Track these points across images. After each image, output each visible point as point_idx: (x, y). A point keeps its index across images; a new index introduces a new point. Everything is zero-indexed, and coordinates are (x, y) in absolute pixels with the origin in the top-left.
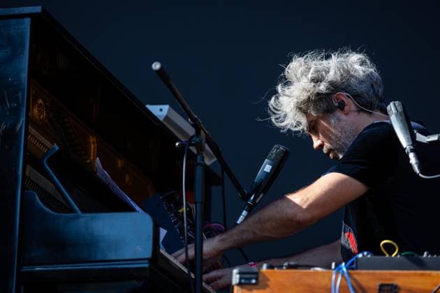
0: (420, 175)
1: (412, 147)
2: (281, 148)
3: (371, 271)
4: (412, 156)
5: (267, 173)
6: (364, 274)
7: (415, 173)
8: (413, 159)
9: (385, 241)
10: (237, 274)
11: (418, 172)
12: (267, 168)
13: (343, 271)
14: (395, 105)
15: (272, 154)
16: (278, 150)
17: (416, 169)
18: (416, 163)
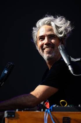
0: (74, 74)
1: (69, 63)
2: (11, 63)
3: (60, 112)
4: (69, 67)
6: (57, 113)
8: (70, 68)
9: (62, 101)
10: (6, 113)
11: (73, 73)
12: (6, 72)
13: (49, 113)
14: (61, 46)
15: (8, 66)
16: (10, 65)
17: (72, 72)
18: (72, 70)
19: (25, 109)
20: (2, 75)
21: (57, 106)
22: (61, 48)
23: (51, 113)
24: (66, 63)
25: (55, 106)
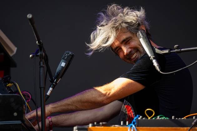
0: (160, 72)
1: (154, 57)
2: (70, 53)
3: (149, 128)
4: (154, 61)
5: (63, 67)
6: (145, 129)
7: (157, 71)
8: (155, 63)
9: (148, 109)
10: (76, 129)
11: (159, 70)
12: (63, 64)
13: (134, 128)
14: (141, 32)
15: (65, 56)
16: (69, 54)
17: (158, 68)
18: (158, 65)
19: (101, 123)
20: (59, 69)
21: (144, 119)
22: (141, 35)
23: (136, 129)
24: (150, 56)
25: (141, 118)
